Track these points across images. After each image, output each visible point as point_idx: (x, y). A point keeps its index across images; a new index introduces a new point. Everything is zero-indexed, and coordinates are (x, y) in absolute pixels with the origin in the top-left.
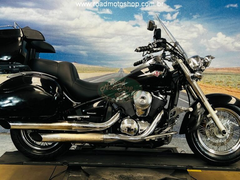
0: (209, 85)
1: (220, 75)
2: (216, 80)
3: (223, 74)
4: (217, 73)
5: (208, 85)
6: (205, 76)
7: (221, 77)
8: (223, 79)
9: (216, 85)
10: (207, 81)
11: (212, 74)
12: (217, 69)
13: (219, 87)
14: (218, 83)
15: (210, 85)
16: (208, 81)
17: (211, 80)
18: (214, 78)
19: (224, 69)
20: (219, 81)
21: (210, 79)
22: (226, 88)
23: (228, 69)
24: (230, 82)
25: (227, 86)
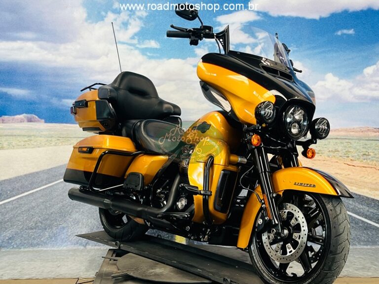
1: (334, 140)
3: (339, 139)
9: (328, 156)
13: (334, 160)
15: (320, 157)
18: (325, 145)
19: (339, 131)
20: (334, 150)
22: (344, 161)
23: (346, 130)
24: (350, 150)
25: (346, 158)
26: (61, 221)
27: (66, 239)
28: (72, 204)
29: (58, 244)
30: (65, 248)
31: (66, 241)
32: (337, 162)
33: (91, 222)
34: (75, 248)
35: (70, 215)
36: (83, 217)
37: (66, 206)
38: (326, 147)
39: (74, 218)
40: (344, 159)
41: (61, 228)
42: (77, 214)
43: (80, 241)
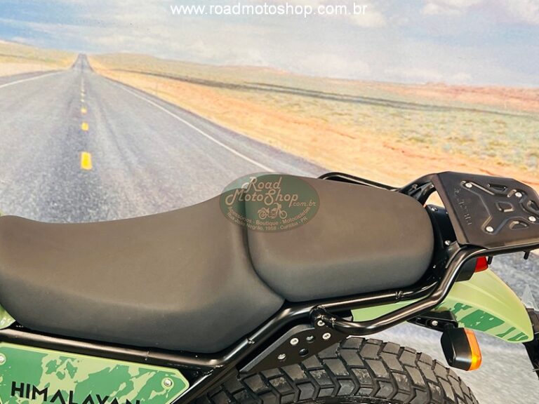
0: (421, 148)
1: (467, 114)
2: (449, 133)
3: (479, 111)
4: (453, 106)
5: (415, 148)
6: (410, 114)
7: (471, 121)
8: (474, 130)
9: (446, 150)
10: (412, 131)
11: (435, 107)
12: (457, 90)
13: (457, 159)
14: (454, 145)
15: (425, 149)
16: (417, 133)
17: (429, 130)
18: (443, 122)
19: (483, 93)
20: (461, 138)
21: (428, 126)
22: (482, 164)
23: (501, 93)
24: (501, 141)
25: (487, 158)
32: (463, 165)
38: (442, 129)
40: (483, 159)
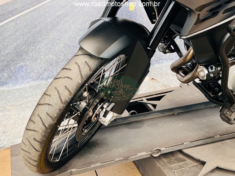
26: (18, 60)
27: (27, 77)
28: (27, 43)
29: (19, 82)
30: (27, 85)
31: (27, 78)
33: (49, 58)
34: (36, 83)
35: (26, 53)
36: (40, 54)
37: (21, 45)
39: (31, 56)
41: (19, 67)
42: (34, 51)
43: (41, 76)
